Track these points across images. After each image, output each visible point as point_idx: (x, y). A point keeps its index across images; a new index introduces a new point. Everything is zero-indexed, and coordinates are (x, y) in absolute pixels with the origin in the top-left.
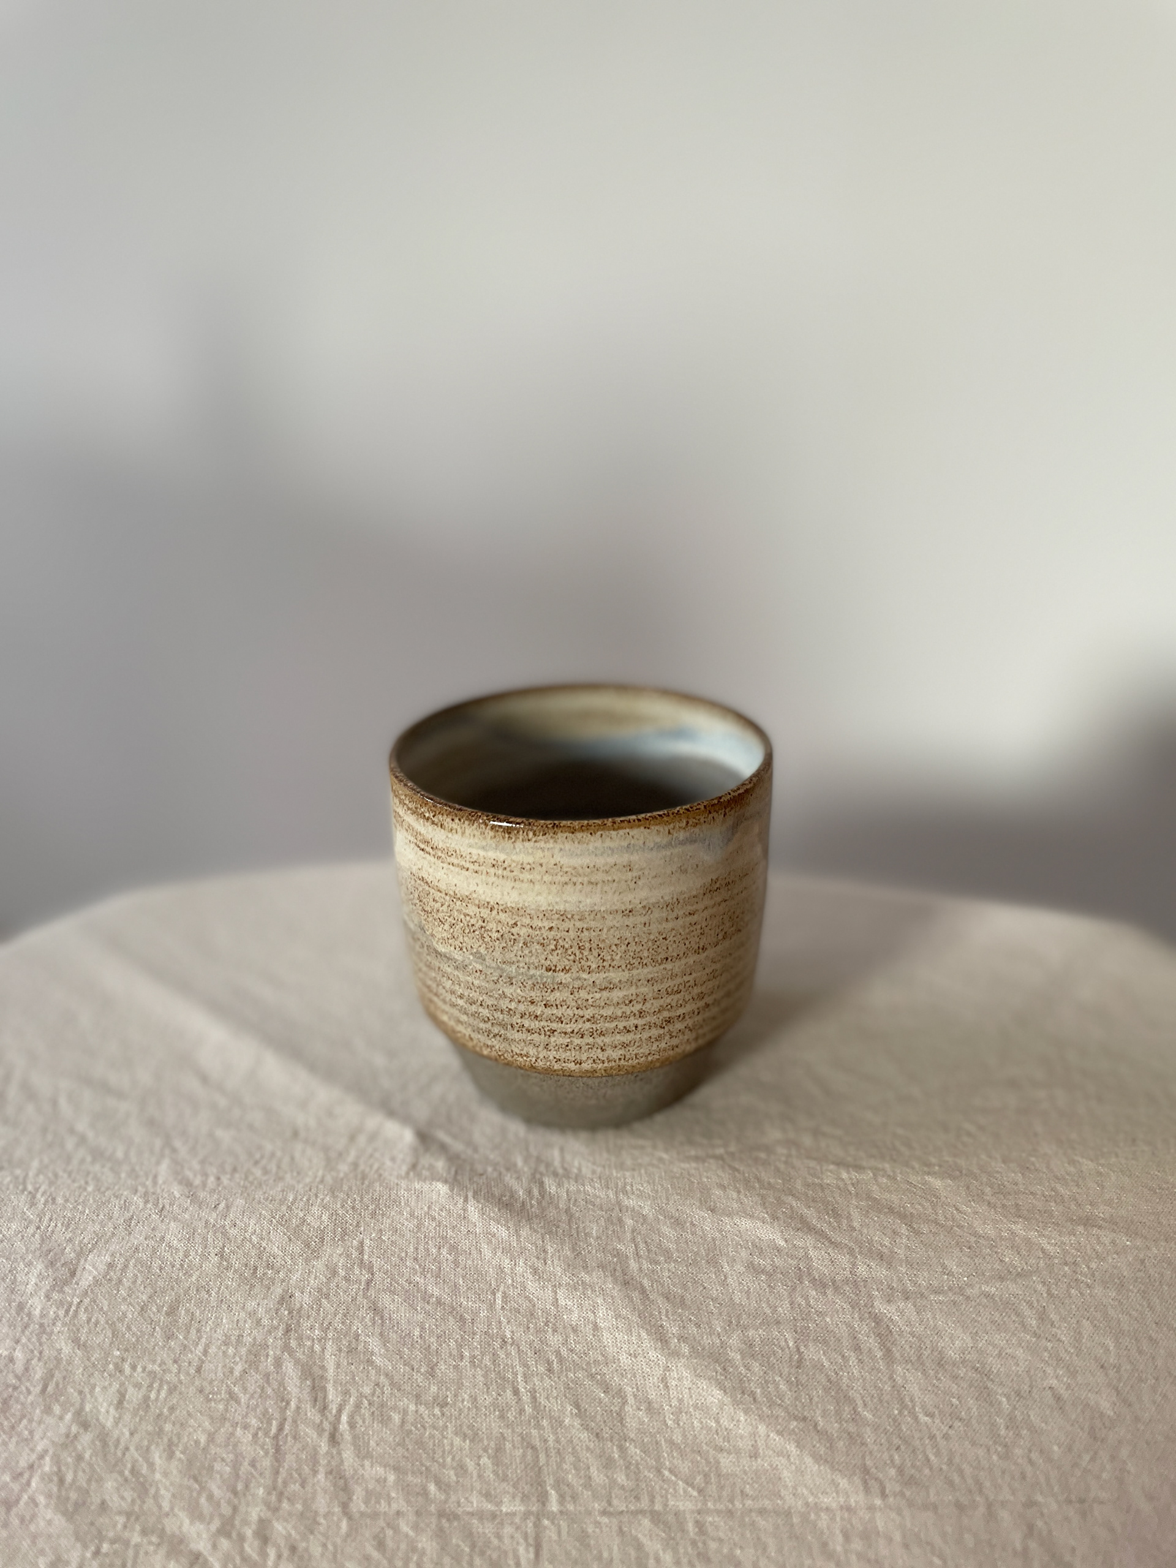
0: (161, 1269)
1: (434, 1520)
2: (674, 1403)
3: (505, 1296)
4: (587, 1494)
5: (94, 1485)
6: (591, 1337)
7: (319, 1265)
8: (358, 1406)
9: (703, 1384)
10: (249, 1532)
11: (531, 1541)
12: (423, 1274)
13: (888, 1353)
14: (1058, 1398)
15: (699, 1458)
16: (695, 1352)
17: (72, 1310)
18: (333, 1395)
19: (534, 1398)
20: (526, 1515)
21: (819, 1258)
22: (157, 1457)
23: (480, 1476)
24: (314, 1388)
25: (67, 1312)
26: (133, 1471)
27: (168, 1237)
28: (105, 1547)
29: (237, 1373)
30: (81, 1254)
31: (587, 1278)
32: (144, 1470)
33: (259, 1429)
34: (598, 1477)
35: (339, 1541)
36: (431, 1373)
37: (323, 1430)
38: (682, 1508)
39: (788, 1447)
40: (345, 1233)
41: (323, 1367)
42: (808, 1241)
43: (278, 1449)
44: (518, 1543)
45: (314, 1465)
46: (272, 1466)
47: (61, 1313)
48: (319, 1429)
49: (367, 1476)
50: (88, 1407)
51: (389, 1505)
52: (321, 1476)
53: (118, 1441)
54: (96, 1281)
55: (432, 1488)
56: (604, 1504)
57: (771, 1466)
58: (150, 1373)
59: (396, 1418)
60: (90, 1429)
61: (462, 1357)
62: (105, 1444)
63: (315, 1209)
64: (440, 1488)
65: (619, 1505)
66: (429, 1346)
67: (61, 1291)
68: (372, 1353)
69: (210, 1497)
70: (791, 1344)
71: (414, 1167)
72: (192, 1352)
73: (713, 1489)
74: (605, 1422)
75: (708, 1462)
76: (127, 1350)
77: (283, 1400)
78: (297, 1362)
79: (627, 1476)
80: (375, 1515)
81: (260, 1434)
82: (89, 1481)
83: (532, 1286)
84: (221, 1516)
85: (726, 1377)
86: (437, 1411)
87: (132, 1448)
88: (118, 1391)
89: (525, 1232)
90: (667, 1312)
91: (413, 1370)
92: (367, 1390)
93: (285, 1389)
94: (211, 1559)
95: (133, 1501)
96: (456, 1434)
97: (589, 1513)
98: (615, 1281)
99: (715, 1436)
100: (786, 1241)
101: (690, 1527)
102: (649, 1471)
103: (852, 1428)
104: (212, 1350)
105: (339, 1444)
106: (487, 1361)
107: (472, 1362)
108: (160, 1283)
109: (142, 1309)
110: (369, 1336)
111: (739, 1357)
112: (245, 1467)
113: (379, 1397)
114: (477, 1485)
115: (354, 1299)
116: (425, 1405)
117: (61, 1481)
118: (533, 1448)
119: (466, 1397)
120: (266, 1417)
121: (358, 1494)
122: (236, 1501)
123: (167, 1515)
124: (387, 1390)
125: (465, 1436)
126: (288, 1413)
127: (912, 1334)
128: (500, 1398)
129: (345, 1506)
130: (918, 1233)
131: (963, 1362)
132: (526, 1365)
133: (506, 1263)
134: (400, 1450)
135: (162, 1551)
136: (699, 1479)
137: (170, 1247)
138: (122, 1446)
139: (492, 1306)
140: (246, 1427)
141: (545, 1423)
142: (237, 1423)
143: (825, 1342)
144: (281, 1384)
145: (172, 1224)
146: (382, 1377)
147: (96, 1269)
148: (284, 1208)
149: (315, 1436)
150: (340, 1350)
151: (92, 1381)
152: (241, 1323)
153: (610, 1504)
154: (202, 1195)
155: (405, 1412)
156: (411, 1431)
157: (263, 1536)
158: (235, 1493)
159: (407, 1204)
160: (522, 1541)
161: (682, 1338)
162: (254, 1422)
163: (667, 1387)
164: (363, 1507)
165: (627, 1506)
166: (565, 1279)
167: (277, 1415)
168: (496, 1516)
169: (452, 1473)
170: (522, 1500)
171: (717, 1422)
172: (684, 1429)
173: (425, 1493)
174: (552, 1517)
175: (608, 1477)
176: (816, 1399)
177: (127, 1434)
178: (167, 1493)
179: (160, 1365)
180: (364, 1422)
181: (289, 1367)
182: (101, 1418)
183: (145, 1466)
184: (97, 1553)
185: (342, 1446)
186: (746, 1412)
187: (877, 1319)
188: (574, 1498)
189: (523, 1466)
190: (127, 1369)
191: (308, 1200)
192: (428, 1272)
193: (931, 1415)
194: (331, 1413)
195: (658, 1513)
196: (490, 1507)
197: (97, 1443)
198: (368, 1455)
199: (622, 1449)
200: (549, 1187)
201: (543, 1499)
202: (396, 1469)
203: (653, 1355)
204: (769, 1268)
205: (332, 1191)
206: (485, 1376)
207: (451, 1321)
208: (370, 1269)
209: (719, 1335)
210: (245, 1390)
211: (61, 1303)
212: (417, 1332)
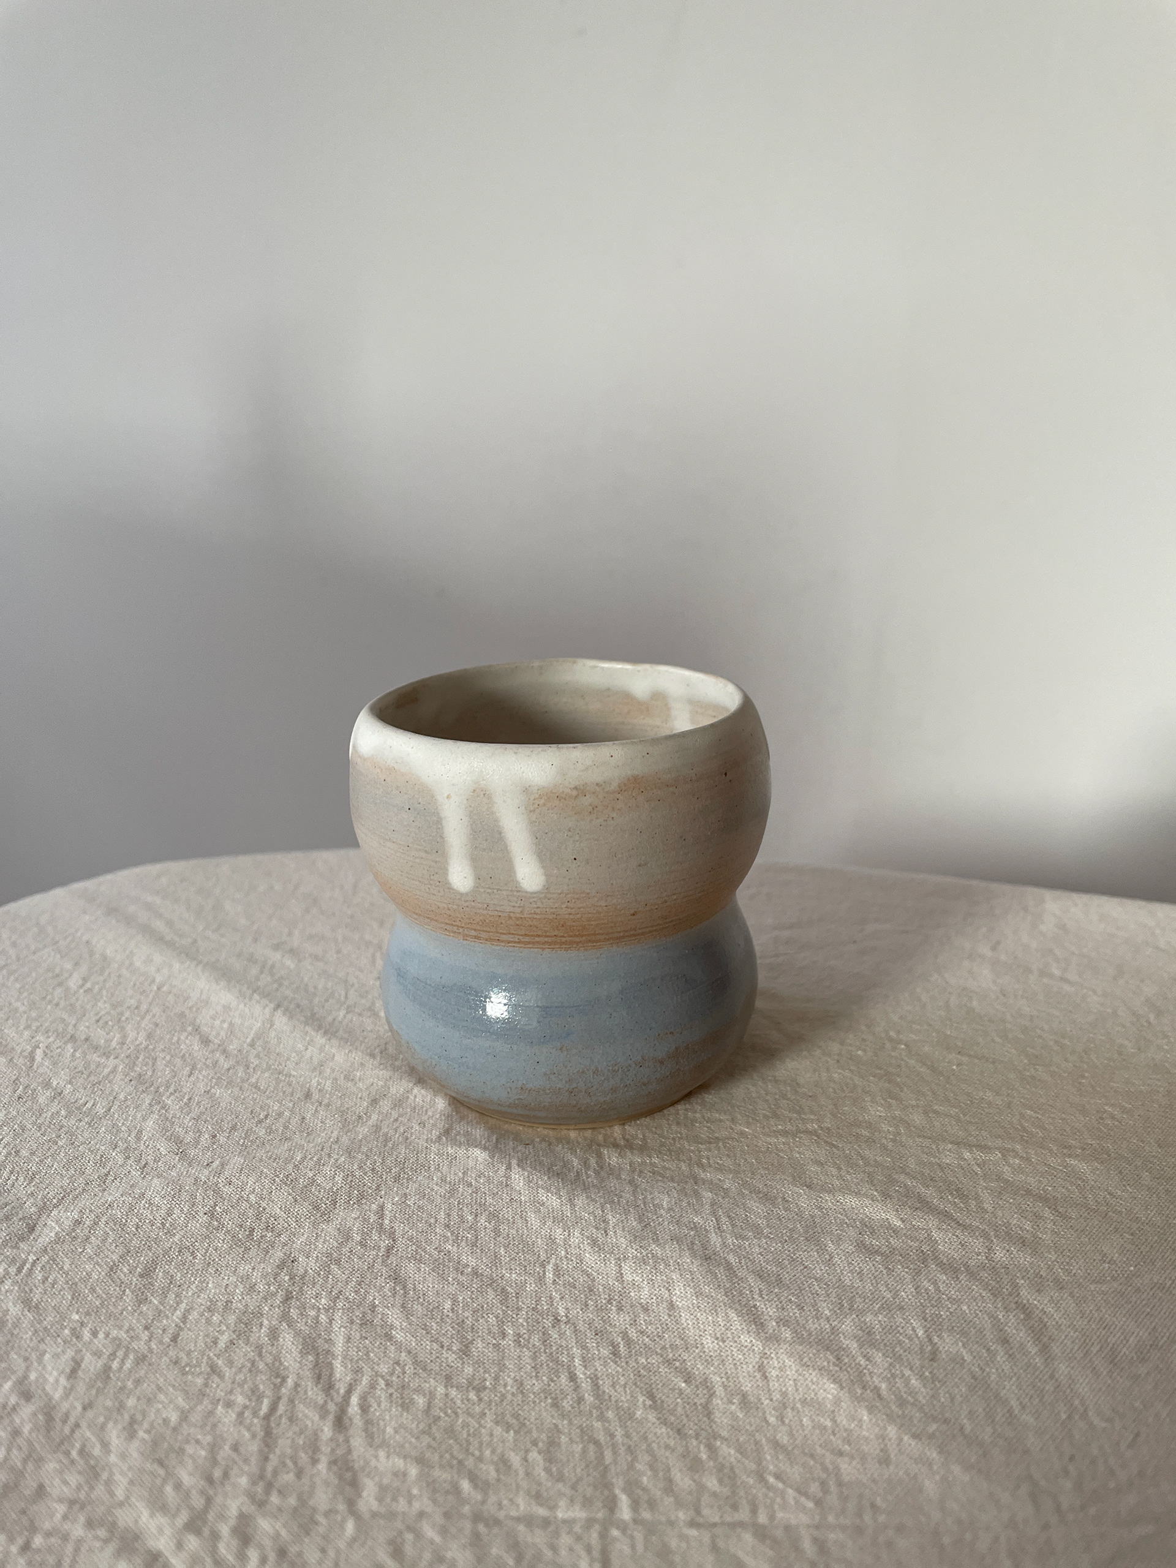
0: (138, 1227)
1: (468, 1526)
2: (777, 1396)
3: (557, 1269)
4: (669, 1501)
5: (30, 1466)
6: (666, 1317)
7: (330, 1229)
8: (373, 1386)
9: (813, 1375)
10: (225, 1530)
11: (596, 1554)
12: (456, 1241)
13: (1045, 1349)
15: (812, 1463)
16: (800, 1338)
17: (25, 1268)
18: (340, 1371)
19: (596, 1386)
20: (589, 1523)
21: (946, 1241)
22: (115, 1436)
23: (527, 1474)
24: (317, 1365)
25: (19, 1271)
26: (82, 1452)
27: (149, 1194)
28: (38, 1541)
29: (221, 1345)
30: (43, 1209)
31: (658, 1251)
32: (97, 1451)
33: (246, 1407)
34: (683, 1481)
35: (342, 1545)
36: (465, 1351)
37: (327, 1412)
38: (793, 1522)
39: (928, 1454)
40: (361, 1196)
41: (329, 1341)
42: (932, 1222)
43: (268, 1433)
44: (579, 1557)
45: (314, 1452)
46: (260, 1451)
47: (13, 1270)
48: (323, 1411)
49: (381, 1468)
50: (33, 1376)
51: (410, 1503)
52: (322, 1466)
53: (67, 1415)
54: (58, 1240)
55: (465, 1485)
56: (691, 1513)
57: (908, 1475)
58: (115, 1339)
59: (421, 1401)
60: (33, 1400)
61: (504, 1335)
62: (49, 1418)
63: (327, 1170)
64: (476, 1487)
65: (711, 1514)
66: (463, 1321)
67: (16, 1247)
68: (392, 1327)
69: (178, 1486)
70: (920, 1333)
71: (447, 1132)
72: (167, 1317)
73: (833, 1499)
74: (687, 1416)
75: (825, 1469)
76: (88, 1314)
77: (277, 1376)
78: (298, 1333)
79: (721, 1481)
80: (391, 1516)
81: (247, 1414)
82: (25, 1461)
83: (589, 1258)
84: (191, 1508)
85: (841, 1368)
86: (472, 1396)
87: (84, 1425)
88: (73, 1359)
89: (581, 1201)
90: (761, 1291)
91: (442, 1347)
92: (384, 1369)
93: (281, 1364)
94: (173, 1561)
95: (79, 1488)
96: (497, 1423)
97: (671, 1523)
98: (694, 1255)
99: (832, 1437)
100: (903, 1222)
101: (807, 1545)
102: (748, 1476)
103: (1009, 1433)
104: (194, 1316)
105: (346, 1429)
106: (536, 1340)
107: (517, 1342)
108: (135, 1242)
109: (111, 1269)
110: (388, 1308)
111: (855, 1345)
112: (226, 1451)
113: (399, 1377)
114: (524, 1484)
115: (371, 1267)
116: (457, 1387)
118: (597, 1443)
119: (510, 1381)
120: (255, 1394)
121: (369, 1491)
122: (211, 1492)
123: (121, 1504)
124: (409, 1369)
125: (508, 1427)
126: (283, 1390)
127: (1073, 1328)
128: (553, 1384)
129: (351, 1504)
130: (1065, 1217)
132: (584, 1347)
133: (559, 1233)
134: (426, 1440)
135: (111, 1548)
136: (814, 1488)
137: (150, 1204)
138: (72, 1420)
139: (541, 1279)
140: (229, 1405)
141: (610, 1414)
142: (219, 1400)
143: (964, 1333)
144: (277, 1358)
145: (155, 1180)
146: (403, 1354)
147: (60, 1226)
148: (290, 1167)
149: (316, 1418)
150: (352, 1322)
151: (42, 1346)
152: (231, 1288)
153: (698, 1512)
154: (192, 1152)
155: (432, 1395)
156: (439, 1417)
157: (244, 1534)
158: (210, 1480)
159: (438, 1169)
160: (583, 1554)
161: (783, 1322)
162: (240, 1399)
163: (765, 1377)
164: (375, 1505)
165: (721, 1517)
166: (632, 1252)
167: (268, 1393)
168: (549, 1523)
169: (492, 1470)
170: (584, 1505)
171: (834, 1420)
172: (790, 1427)
173: (456, 1490)
174: (623, 1528)
175: (694, 1481)
176: (959, 1399)
177: (79, 1408)
178: (122, 1479)
179: (128, 1331)
180: (379, 1405)
181: (287, 1339)
182: (48, 1388)
183: (98, 1446)
184: (26, 1547)
185: (351, 1432)
186: (871, 1409)
187: (1025, 1310)
188: (652, 1504)
189: (583, 1465)
190: (86, 1335)
191: (319, 1160)
192: (462, 1240)
193: (1109, 1420)
194: (338, 1393)
195: (764, 1527)
196: (542, 1512)
197: (41, 1417)
198: (384, 1444)
199: (711, 1449)
200: (609, 1157)
201: (611, 1504)
202: (420, 1461)
203: (745, 1339)
204: (884, 1249)
205: (349, 1152)
206: (534, 1357)
207: (491, 1295)
208: (392, 1235)
209: (828, 1320)
210: (230, 1363)
211: (14, 1261)
212: (448, 1305)
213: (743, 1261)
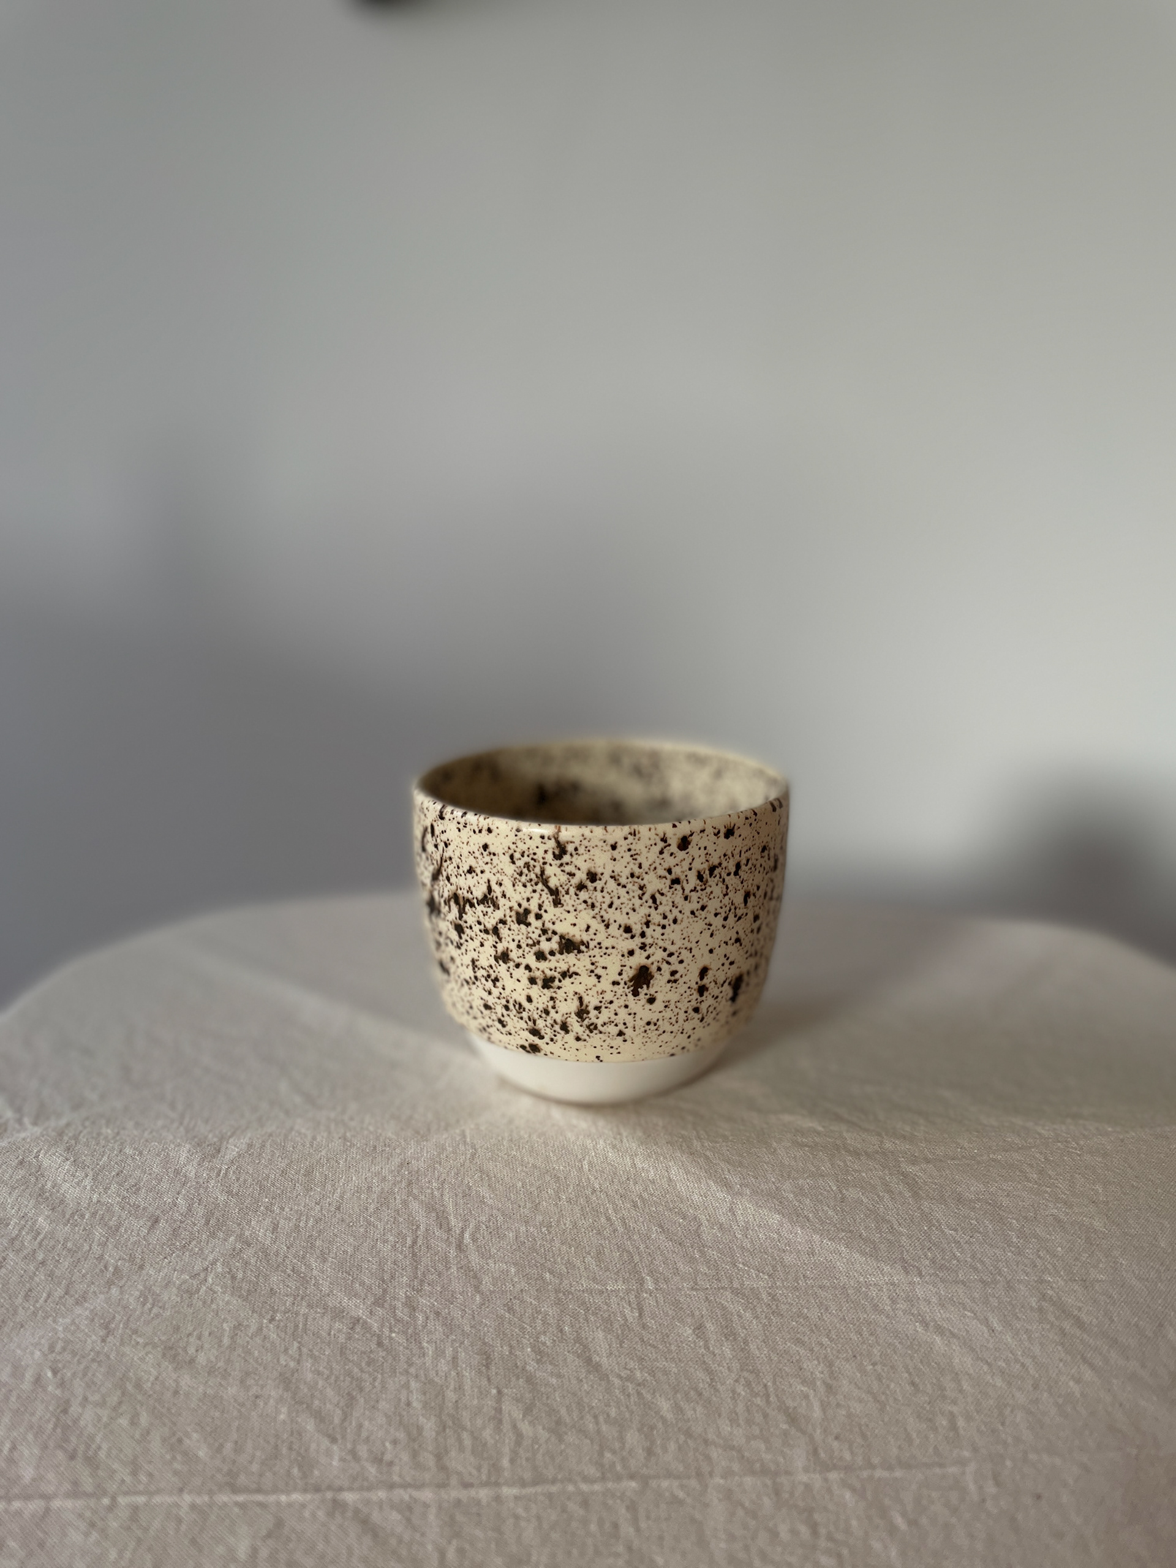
0: (293, 1148)
1: (552, 1295)
2: (742, 1224)
3: (590, 1163)
4: (677, 1278)
5: (262, 1279)
6: (667, 1186)
7: (429, 1144)
8: (477, 1228)
9: (765, 1212)
10: (399, 1305)
11: (634, 1306)
12: (518, 1150)
13: (916, 1195)
14: (1059, 1221)
15: (766, 1256)
16: (756, 1193)
17: (222, 1173)
18: (455, 1222)
19: (624, 1223)
20: (628, 1291)
21: (852, 1138)
22: (313, 1261)
23: (586, 1269)
24: (438, 1218)
25: (218, 1174)
26: (293, 1270)
27: (297, 1127)
28: (279, 1316)
29: (371, 1210)
30: (222, 1138)
31: (658, 1150)
32: (303, 1269)
33: (396, 1242)
34: (685, 1269)
35: (475, 1308)
36: (536, 1208)
38: (756, 1286)
39: (839, 1248)
41: (443, 1205)
42: (841, 1128)
43: (414, 1255)
44: (623, 1306)
45: (447, 1264)
46: (412, 1264)
47: (214, 1175)
48: (449, 1244)
49: (492, 1269)
50: (247, 1233)
51: (514, 1285)
52: (454, 1269)
53: (277, 1252)
54: (239, 1155)
55: (548, 1275)
56: (692, 1284)
57: (827, 1260)
58: (297, 1211)
59: (511, 1235)
60: (252, 1246)
61: (560, 1199)
62: (266, 1254)
64: (554, 1276)
65: (704, 1284)
66: (531, 1192)
67: (211, 1161)
68: (484, 1197)
69: (362, 1284)
70: (835, 1189)
72: (330, 1198)
73: (780, 1274)
74: (685, 1236)
75: (774, 1259)
76: (274, 1198)
77: (413, 1225)
78: (421, 1202)
79: (709, 1268)
80: (503, 1292)
81: (398, 1246)
82: (257, 1277)
83: (612, 1156)
84: (374, 1294)
85: (783, 1207)
86: (544, 1230)
87: (290, 1257)
88: (272, 1223)
89: (601, 1123)
90: (729, 1170)
91: (520, 1206)
92: (483, 1219)
93: (414, 1218)
95: (297, 1288)
96: (562, 1244)
97: (680, 1289)
98: (683, 1152)
99: (778, 1243)
100: (824, 1128)
101: (764, 1296)
102: (726, 1265)
103: (890, 1237)
104: (348, 1195)
105: (465, 1251)
106: (581, 1201)
107: (569, 1201)
108: (295, 1156)
109: (283, 1172)
110: (479, 1187)
111: (792, 1196)
112: (389, 1266)
113: (494, 1223)
114: (585, 1274)
115: (463, 1165)
116: (533, 1226)
117: (233, 1278)
118: (628, 1252)
119: (567, 1222)
120: (401, 1235)
121: (486, 1280)
122: (385, 1286)
123: (328, 1295)
124: (500, 1219)
126: (419, 1232)
127: (936, 1184)
128: (596, 1223)
129: (477, 1289)
130: (933, 1123)
131: (979, 1200)
132: (614, 1203)
133: (589, 1143)
134: (518, 1254)
136: (768, 1268)
137: (299, 1134)
138: (282, 1254)
139: (580, 1169)
140: (385, 1241)
141: (635, 1237)
142: (377, 1239)
143: (862, 1187)
144: (411, 1214)
146: (494, 1211)
147: (238, 1148)
149: (444, 1246)
150: (456, 1195)
151: (248, 1217)
152: (369, 1179)
153: (696, 1283)
154: (320, 1101)
155: (517, 1232)
156: (525, 1242)
157: (411, 1306)
158: (383, 1281)
160: (626, 1306)
161: (744, 1185)
162: (391, 1238)
163: (734, 1214)
164: (491, 1287)
165: (711, 1285)
166: (640, 1150)
167: (409, 1234)
168: (603, 1292)
169: (563, 1267)
170: (624, 1283)
171: (779, 1234)
172: (752, 1239)
173: (542, 1278)
174: (650, 1292)
175: (692, 1268)
176: (858, 1220)
177: (284, 1248)
178: (325, 1283)
179: (305, 1206)
180: (484, 1238)
181: (414, 1205)
182: (260, 1239)
183: (304, 1267)
184: (272, 1320)
185: (468, 1252)
186: (802, 1227)
187: (904, 1175)
189: (621, 1262)
190: (277, 1209)
192: (523, 1149)
193: (956, 1230)
194: (456, 1233)
195: (737, 1289)
196: (598, 1287)
197: (260, 1254)
198: (491, 1257)
199: (702, 1252)
201: (641, 1282)
202: (516, 1264)
203: (720, 1195)
204: (811, 1143)
206: (582, 1210)
207: (548, 1178)
208: (473, 1147)
209: (774, 1183)
210: (380, 1220)
211: (212, 1169)
212: (520, 1184)
213: (716, 1155)
